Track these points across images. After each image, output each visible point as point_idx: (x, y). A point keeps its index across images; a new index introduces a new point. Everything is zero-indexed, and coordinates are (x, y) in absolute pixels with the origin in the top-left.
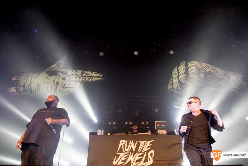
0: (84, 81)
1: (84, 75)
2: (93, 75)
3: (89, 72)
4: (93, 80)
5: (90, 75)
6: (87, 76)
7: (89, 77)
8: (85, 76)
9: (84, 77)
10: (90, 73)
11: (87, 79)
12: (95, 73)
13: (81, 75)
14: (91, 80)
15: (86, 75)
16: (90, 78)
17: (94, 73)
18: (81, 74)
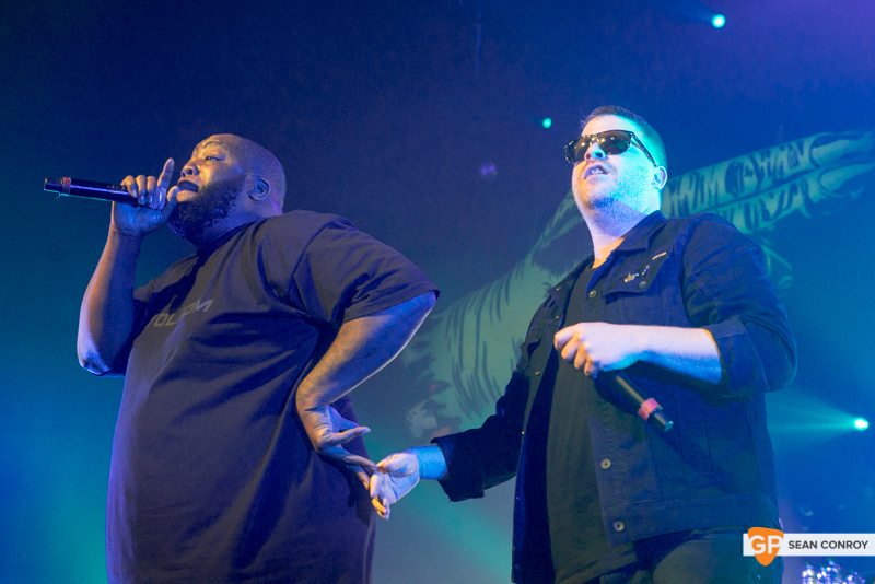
0: (763, 225)
1: (750, 182)
2: (804, 160)
3: (774, 151)
4: (814, 192)
5: (787, 171)
6: (767, 182)
7: (786, 188)
8: (757, 192)
9: (754, 201)
10: (780, 158)
11: (772, 206)
12: (815, 145)
13: (730, 197)
14: (798, 200)
15: (760, 176)
16: (794, 190)
17: (808, 143)
18: (728, 189)
